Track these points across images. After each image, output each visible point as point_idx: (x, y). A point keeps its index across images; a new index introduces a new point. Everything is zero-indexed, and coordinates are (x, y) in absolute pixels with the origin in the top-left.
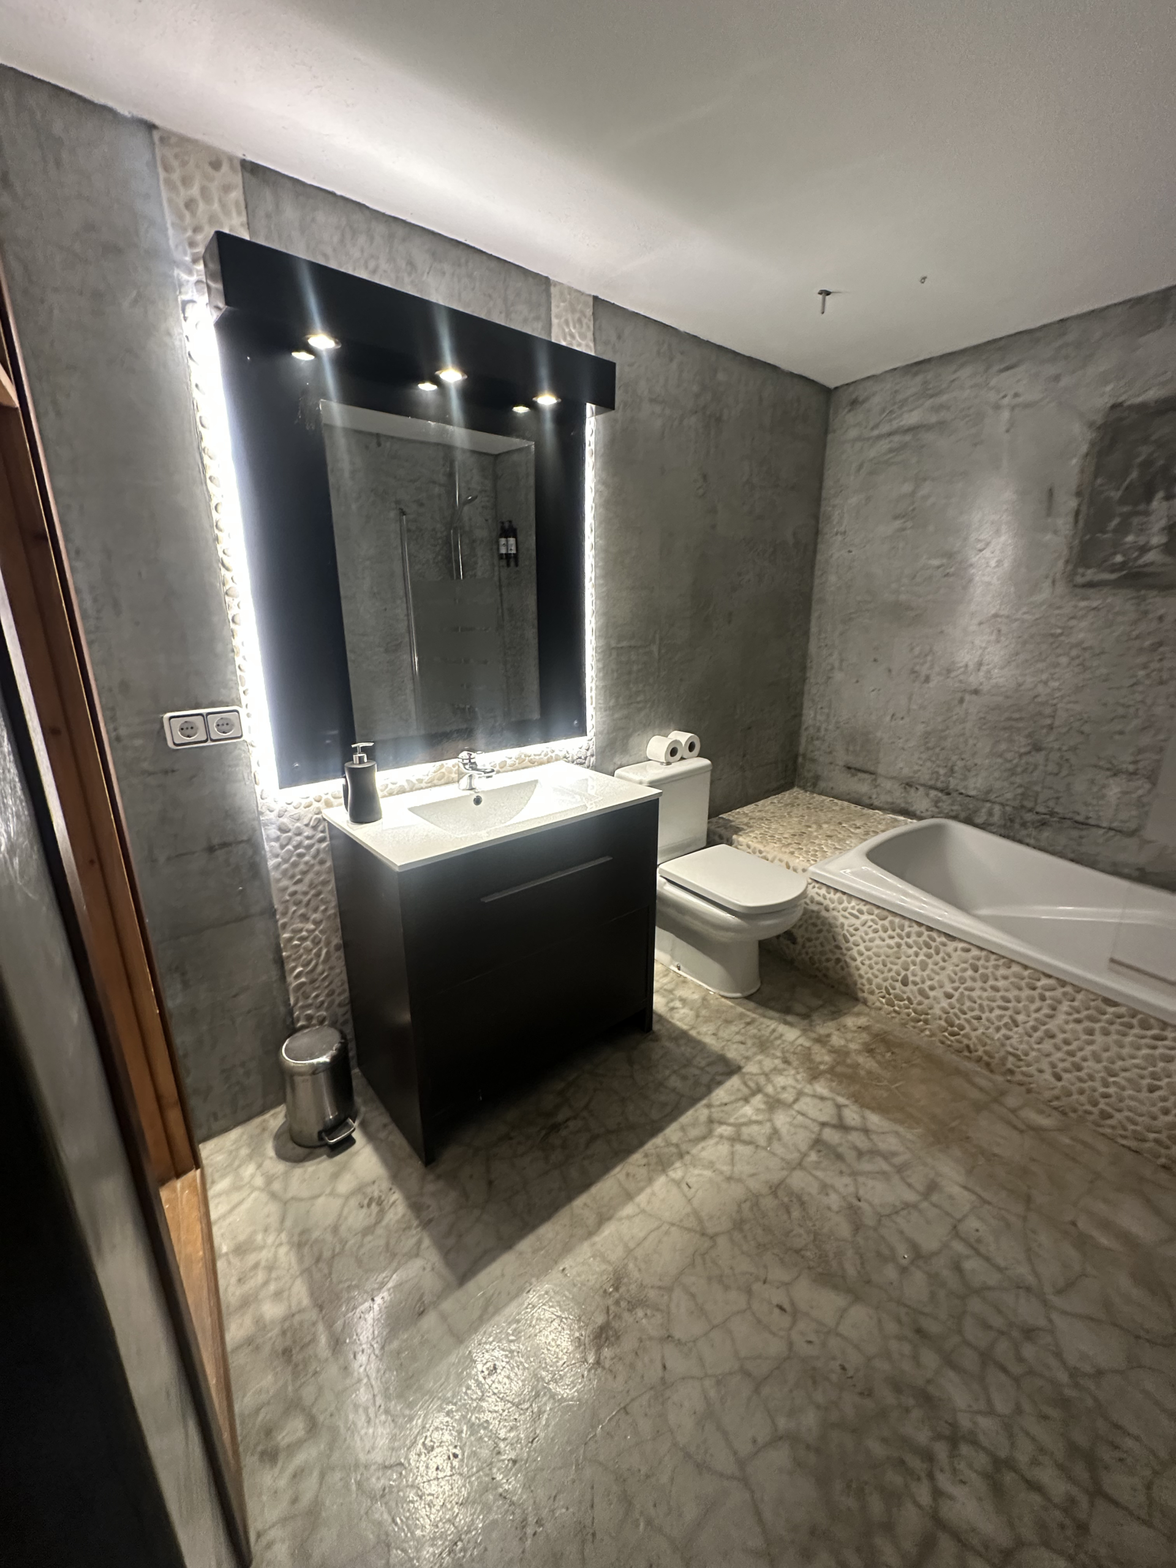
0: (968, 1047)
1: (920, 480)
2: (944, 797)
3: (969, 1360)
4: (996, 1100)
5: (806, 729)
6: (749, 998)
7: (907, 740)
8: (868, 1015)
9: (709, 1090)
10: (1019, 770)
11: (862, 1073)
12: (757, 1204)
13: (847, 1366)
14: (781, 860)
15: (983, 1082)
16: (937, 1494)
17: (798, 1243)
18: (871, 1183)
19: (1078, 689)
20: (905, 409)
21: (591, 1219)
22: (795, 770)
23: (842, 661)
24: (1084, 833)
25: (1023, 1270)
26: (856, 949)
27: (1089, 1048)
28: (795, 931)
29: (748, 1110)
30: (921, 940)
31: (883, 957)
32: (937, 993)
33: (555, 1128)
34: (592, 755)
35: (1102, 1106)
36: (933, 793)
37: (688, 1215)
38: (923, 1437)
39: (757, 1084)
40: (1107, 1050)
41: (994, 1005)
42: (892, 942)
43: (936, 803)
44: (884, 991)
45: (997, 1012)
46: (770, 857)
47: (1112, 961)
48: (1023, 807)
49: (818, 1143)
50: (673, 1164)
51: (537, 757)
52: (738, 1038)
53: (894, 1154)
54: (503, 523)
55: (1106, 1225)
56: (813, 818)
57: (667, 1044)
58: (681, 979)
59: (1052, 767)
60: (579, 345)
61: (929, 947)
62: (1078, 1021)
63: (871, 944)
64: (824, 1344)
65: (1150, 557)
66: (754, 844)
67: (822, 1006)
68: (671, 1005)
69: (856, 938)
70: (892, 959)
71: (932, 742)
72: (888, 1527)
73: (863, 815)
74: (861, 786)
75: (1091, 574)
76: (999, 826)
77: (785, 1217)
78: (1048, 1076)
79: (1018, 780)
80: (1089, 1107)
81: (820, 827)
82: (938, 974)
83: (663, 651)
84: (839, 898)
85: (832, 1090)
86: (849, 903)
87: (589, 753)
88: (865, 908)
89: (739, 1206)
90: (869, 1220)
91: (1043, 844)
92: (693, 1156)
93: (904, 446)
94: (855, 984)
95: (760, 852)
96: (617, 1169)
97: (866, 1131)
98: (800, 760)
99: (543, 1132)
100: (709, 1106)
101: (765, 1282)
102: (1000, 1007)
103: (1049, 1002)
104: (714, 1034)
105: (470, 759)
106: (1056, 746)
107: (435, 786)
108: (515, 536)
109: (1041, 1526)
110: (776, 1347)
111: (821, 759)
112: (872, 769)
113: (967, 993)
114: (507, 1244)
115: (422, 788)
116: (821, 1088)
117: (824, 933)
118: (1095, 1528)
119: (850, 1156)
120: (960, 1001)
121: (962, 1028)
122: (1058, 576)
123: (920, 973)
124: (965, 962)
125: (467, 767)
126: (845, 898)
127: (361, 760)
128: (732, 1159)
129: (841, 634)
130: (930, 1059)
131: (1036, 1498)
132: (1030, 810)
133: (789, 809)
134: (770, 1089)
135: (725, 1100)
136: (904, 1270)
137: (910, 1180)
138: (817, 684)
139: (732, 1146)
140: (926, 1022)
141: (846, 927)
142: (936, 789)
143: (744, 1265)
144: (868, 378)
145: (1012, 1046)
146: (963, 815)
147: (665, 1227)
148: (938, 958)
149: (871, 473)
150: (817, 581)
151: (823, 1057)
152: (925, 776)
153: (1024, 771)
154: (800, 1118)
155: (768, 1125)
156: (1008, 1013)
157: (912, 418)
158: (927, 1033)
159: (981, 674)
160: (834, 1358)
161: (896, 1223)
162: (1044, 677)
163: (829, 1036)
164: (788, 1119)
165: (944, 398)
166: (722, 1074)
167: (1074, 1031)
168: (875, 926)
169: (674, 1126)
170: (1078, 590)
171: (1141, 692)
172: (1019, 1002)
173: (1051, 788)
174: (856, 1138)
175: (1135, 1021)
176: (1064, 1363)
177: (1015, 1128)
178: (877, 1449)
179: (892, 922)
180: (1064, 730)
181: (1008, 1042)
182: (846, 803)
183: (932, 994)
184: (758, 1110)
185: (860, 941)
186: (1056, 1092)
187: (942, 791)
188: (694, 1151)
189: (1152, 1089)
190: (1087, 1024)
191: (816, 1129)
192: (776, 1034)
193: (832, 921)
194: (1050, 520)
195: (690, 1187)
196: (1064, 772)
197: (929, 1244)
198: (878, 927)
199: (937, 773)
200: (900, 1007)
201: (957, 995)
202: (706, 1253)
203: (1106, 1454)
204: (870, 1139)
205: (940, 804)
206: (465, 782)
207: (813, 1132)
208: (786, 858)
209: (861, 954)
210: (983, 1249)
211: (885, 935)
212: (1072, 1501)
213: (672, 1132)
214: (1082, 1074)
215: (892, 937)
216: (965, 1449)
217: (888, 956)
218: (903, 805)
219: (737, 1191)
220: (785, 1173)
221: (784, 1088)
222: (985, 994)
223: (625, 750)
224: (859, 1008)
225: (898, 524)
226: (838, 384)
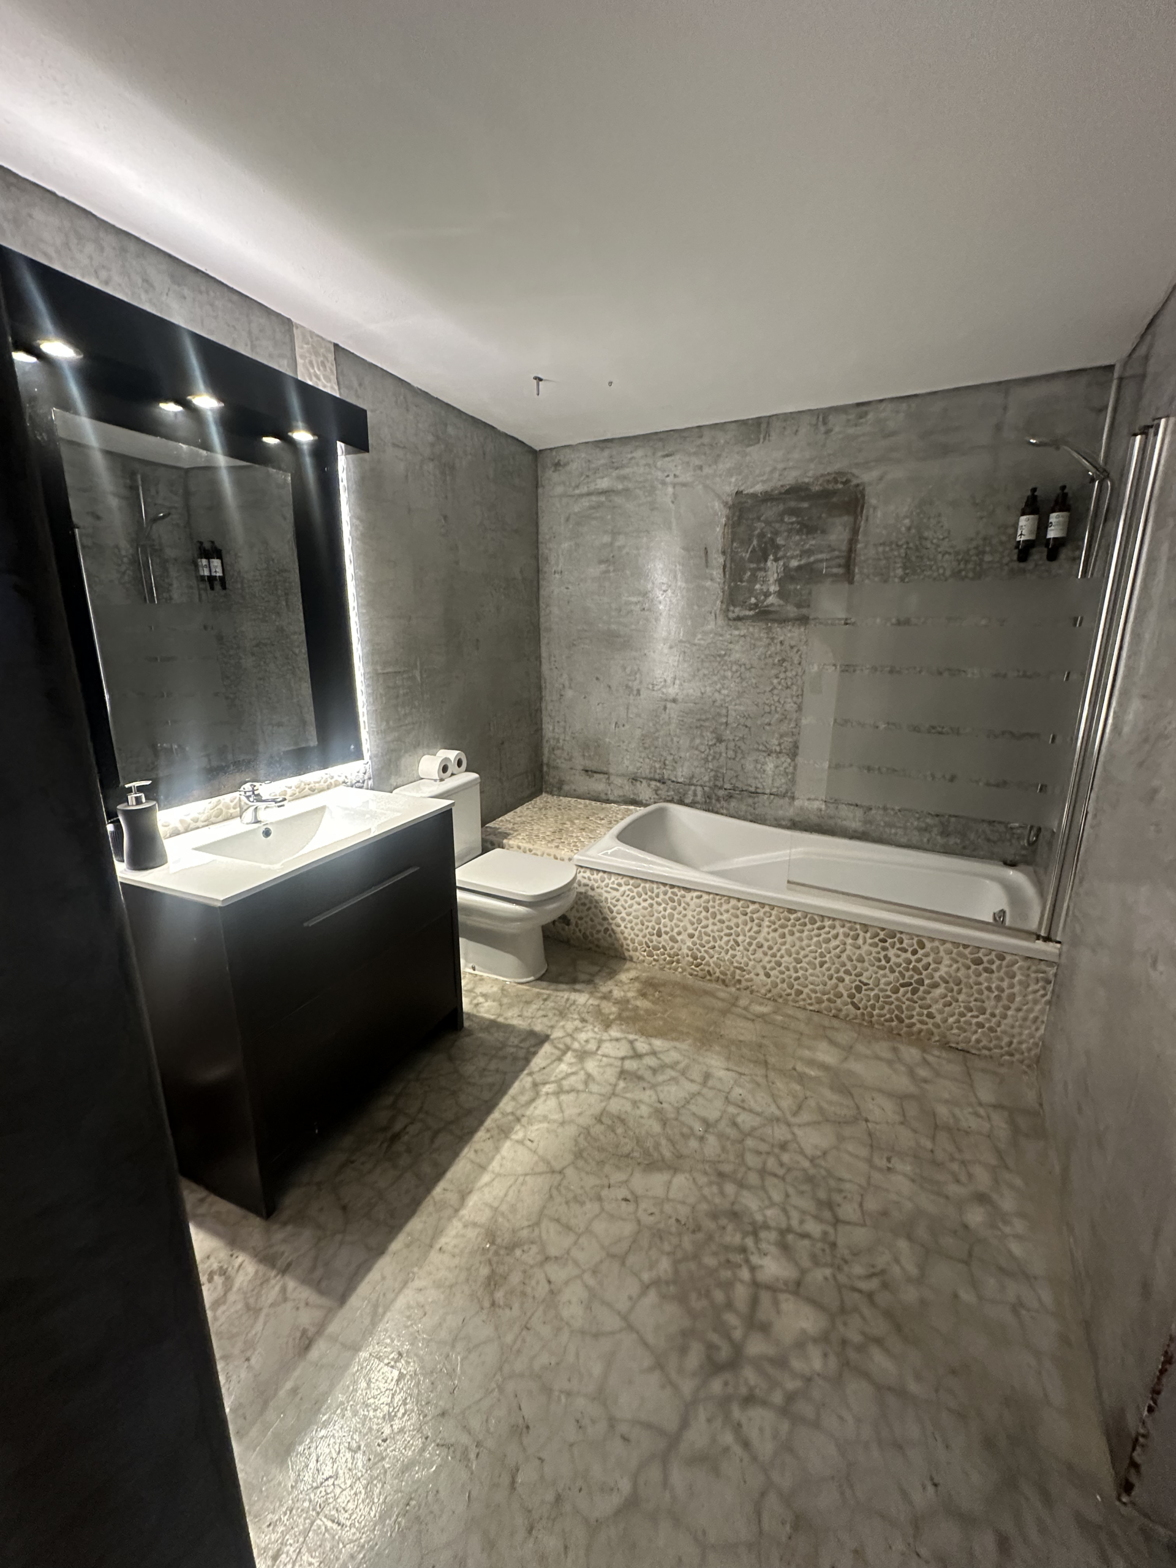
0: (709, 972)
1: (615, 534)
2: (662, 786)
3: (753, 1179)
4: (734, 1005)
5: (547, 741)
6: (540, 979)
7: (630, 743)
8: (635, 968)
9: (527, 1061)
10: (710, 758)
11: (642, 1012)
12: (589, 1133)
13: (679, 1218)
14: (549, 855)
15: (722, 995)
16: (753, 1269)
17: (626, 1149)
18: (666, 1088)
19: (740, 695)
20: (597, 475)
21: (453, 1198)
22: (542, 777)
23: (571, 680)
24: (756, 799)
25: (773, 1109)
26: (619, 916)
27: (784, 948)
28: (567, 914)
29: (563, 1067)
30: (667, 897)
31: (641, 918)
32: (684, 936)
33: (396, 1137)
34: (370, 779)
35: (796, 987)
36: (653, 783)
37: (536, 1163)
38: (737, 1239)
39: (566, 1045)
40: (793, 946)
41: (722, 934)
42: (646, 904)
43: (656, 791)
44: (644, 945)
45: (725, 939)
46: (539, 853)
47: (789, 882)
48: (716, 786)
49: (623, 1074)
50: (513, 1129)
51: (317, 785)
52: (541, 1013)
53: (678, 1063)
54: (201, 543)
55: (811, 1063)
56: (566, 817)
57: (481, 1035)
58: (478, 977)
59: (731, 754)
60: (325, 386)
61: (673, 901)
62: (775, 930)
63: (630, 910)
64: (662, 1212)
65: (771, 599)
66: (523, 845)
67: (600, 971)
68: (475, 1002)
69: (619, 907)
70: (648, 918)
71: (648, 741)
72: (729, 1305)
73: (603, 809)
74: (598, 785)
75: (738, 611)
76: (702, 804)
77: (612, 1135)
78: (762, 977)
79: (710, 766)
80: (789, 991)
81: (573, 823)
82: (682, 921)
83: (425, 676)
84: (601, 877)
85: (622, 1031)
86: (610, 879)
87: (366, 777)
88: (622, 881)
89: (576, 1141)
90: (671, 1115)
91: (732, 812)
92: (529, 1117)
93: (598, 506)
94: (622, 946)
95: (530, 851)
96: (466, 1150)
97: (654, 1053)
98: (545, 769)
99: (385, 1145)
100: (530, 1074)
101: (609, 1187)
102: (726, 935)
103: (756, 921)
104: (519, 1016)
105: (253, 791)
106: (731, 738)
107: (213, 823)
108: (220, 557)
109: (814, 1258)
110: (628, 1228)
111: (563, 766)
112: (605, 769)
113: (703, 930)
114: (380, 1251)
115: (198, 828)
116: (614, 1033)
117: (593, 910)
118: (841, 1242)
119: (648, 1075)
120: (700, 938)
121: (703, 958)
122: (718, 612)
123: (669, 924)
124: (700, 906)
125: (251, 799)
126: (606, 876)
127: (138, 801)
128: (561, 1108)
129: (568, 657)
130: (685, 988)
131: (806, 1242)
132: (721, 788)
133: (544, 812)
134: (576, 1045)
135: (542, 1066)
136: (702, 1139)
137: (692, 1078)
138: (552, 701)
139: (558, 1098)
140: (678, 962)
141: (609, 900)
142: (656, 780)
143: (591, 1181)
144: (565, 446)
145: (737, 962)
146: (676, 798)
147: (521, 1179)
148: (680, 908)
149: (578, 524)
150: (542, 613)
151: (610, 1009)
152: (646, 771)
153: (714, 758)
154: (604, 1059)
155: (582, 1072)
156: (732, 938)
157: (604, 484)
158: (680, 970)
159: (676, 686)
160: (670, 1217)
161: (689, 1110)
162: (718, 686)
163: (611, 992)
164: (596, 1063)
165: (626, 471)
166: (534, 1046)
167: (774, 939)
168: (631, 894)
169: (506, 1099)
170: (731, 623)
171: (777, 695)
172: (738, 927)
173: (731, 769)
174: (651, 1061)
175: (807, 920)
176: (806, 1156)
177: (748, 1019)
178: (710, 1261)
179: (644, 888)
180: (735, 725)
181: (734, 960)
182: (588, 802)
183: (679, 938)
184: (571, 1064)
185: (621, 909)
186: (769, 986)
187: (659, 781)
188: (528, 1113)
189: (822, 964)
190: (780, 931)
191: (619, 1063)
192: (571, 1002)
193: (597, 898)
194: (707, 571)
195: (532, 1141)
196: (739, 756)
197: (713, 1115)
198: (635, 894)
199: (655, 767)
200: (657, 955)
201: (697, 934)
202: (560, 1185)
203: (837, 1198)
204: (659, 1059)
205: (659, 792)
206: (248, 815)
207: (616, 1067)
208: (553, 851)
209: (623, 919)
210: (746, 1106)
211: (640, 900)
212: (825, 1233)
213: (506, 1104)
214: (782, 968)
215: (645, 900)
216: (763, 1234)
217: (644, 917)
218: (632, 797)
219: (571, 1130)
220: (603, 1104)
221: (587, 1041)
222: (716, 928)
223: (397, 772)
224: (628, 965)
225: (603, 567)
226: (541, 448)
